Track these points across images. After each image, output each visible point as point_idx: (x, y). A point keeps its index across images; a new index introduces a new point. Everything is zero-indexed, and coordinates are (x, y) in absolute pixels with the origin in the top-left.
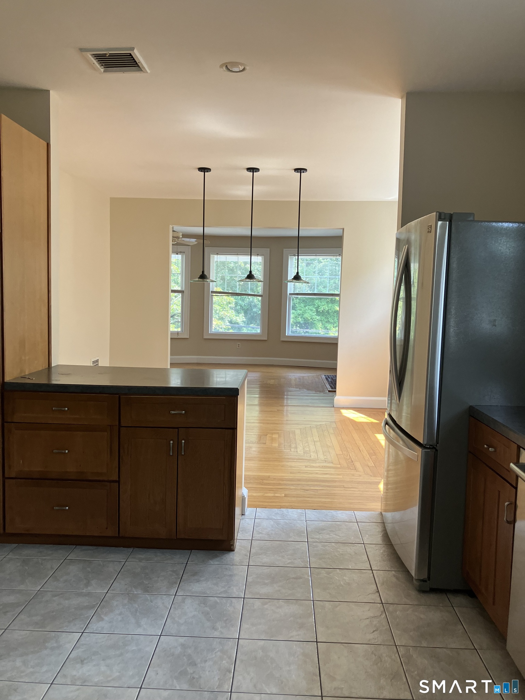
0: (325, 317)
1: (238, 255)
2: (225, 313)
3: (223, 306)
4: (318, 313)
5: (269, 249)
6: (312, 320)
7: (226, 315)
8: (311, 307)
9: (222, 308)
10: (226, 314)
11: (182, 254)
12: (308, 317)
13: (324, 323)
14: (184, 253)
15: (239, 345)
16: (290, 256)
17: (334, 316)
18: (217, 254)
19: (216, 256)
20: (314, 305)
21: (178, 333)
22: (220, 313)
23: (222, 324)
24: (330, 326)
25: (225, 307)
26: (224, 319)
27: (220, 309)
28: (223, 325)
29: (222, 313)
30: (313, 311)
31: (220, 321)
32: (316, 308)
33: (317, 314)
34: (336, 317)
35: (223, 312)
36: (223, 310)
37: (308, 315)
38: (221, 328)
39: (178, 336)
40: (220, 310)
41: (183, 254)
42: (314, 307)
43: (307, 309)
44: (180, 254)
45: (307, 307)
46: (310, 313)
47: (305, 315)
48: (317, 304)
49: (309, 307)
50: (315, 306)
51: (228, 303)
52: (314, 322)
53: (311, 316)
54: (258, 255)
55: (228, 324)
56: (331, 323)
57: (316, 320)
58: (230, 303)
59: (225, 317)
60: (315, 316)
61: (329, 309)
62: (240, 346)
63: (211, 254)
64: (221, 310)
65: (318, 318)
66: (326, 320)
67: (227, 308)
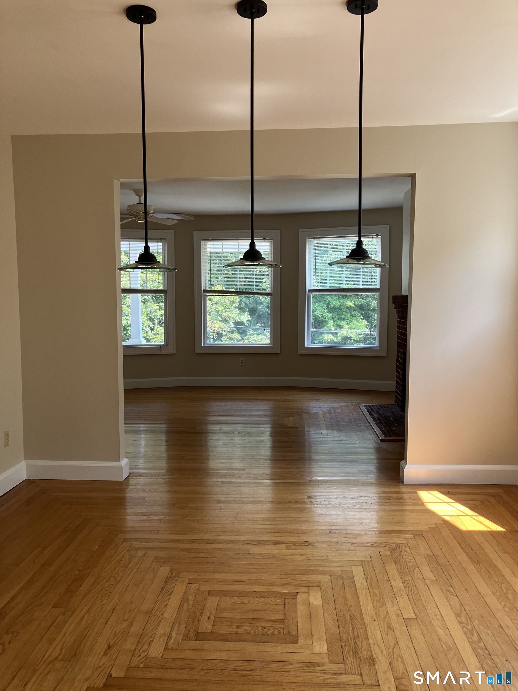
0: (337, 314)
1: (237, 240)
2: (228, 314)
3: (226, 306)
4: (330, 310)
5: (280, 231)
6: (322, 318)
7: (230, 317)
8: (321, 304)
9: (225, 309)
10: (230, 315)
11: (162, 241)
12: (319, 314)
13: (335, 319)
14: (166, 239)
15: (242, 360)
16: (308, 239)
17: (347, 313)
18: (210, 240)
19: (208, 243)
20: (325, 301)
21: (161, 347)
22: (223, 314)
23: (225, 327)
24: (342, 323)
25: (229, 307)
26: (228, 320)
27: (223, 309)
28: (227, 328)
29: (225, 315)
30: (323, 308)
31: (223, 323)
32: (326, 304)
33: (328, 310)
34: (349, 313)
35: (226, 313)
36: (226, 311)
37: (318, 313)
38: (224, 331)
39: (161, 352)
40: (222, 311)
41: (164, 242)
42: (324, 303)
43: (318, 305)
44: (159, 240)
45: (317, 304)
46: (321, 310)
47: (315, 312)
48: (327, 300)
49: (319, 303)
50: (326, 303)
51: (232, 303)
52: (325, 320)
53: (322, 314)
54: (264, 239)
55: (233, 326)
56: (344, 319)
57: (327, 317)
58: (234, 302)
59: (228, 319)
60: (327, 313)
61: (340, 305)
62: (243, 362)
63: (202, 240)
64: (224, 311)
65: (330, 315)
66: (338, 317)
67: (231, 309)
